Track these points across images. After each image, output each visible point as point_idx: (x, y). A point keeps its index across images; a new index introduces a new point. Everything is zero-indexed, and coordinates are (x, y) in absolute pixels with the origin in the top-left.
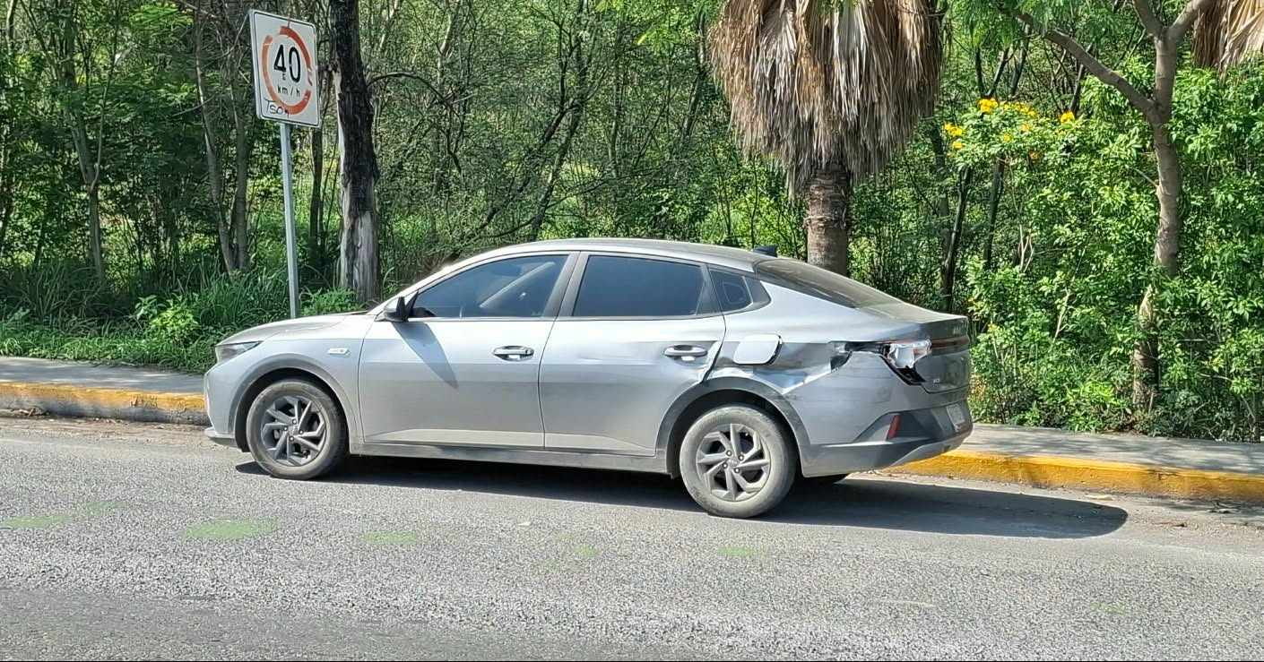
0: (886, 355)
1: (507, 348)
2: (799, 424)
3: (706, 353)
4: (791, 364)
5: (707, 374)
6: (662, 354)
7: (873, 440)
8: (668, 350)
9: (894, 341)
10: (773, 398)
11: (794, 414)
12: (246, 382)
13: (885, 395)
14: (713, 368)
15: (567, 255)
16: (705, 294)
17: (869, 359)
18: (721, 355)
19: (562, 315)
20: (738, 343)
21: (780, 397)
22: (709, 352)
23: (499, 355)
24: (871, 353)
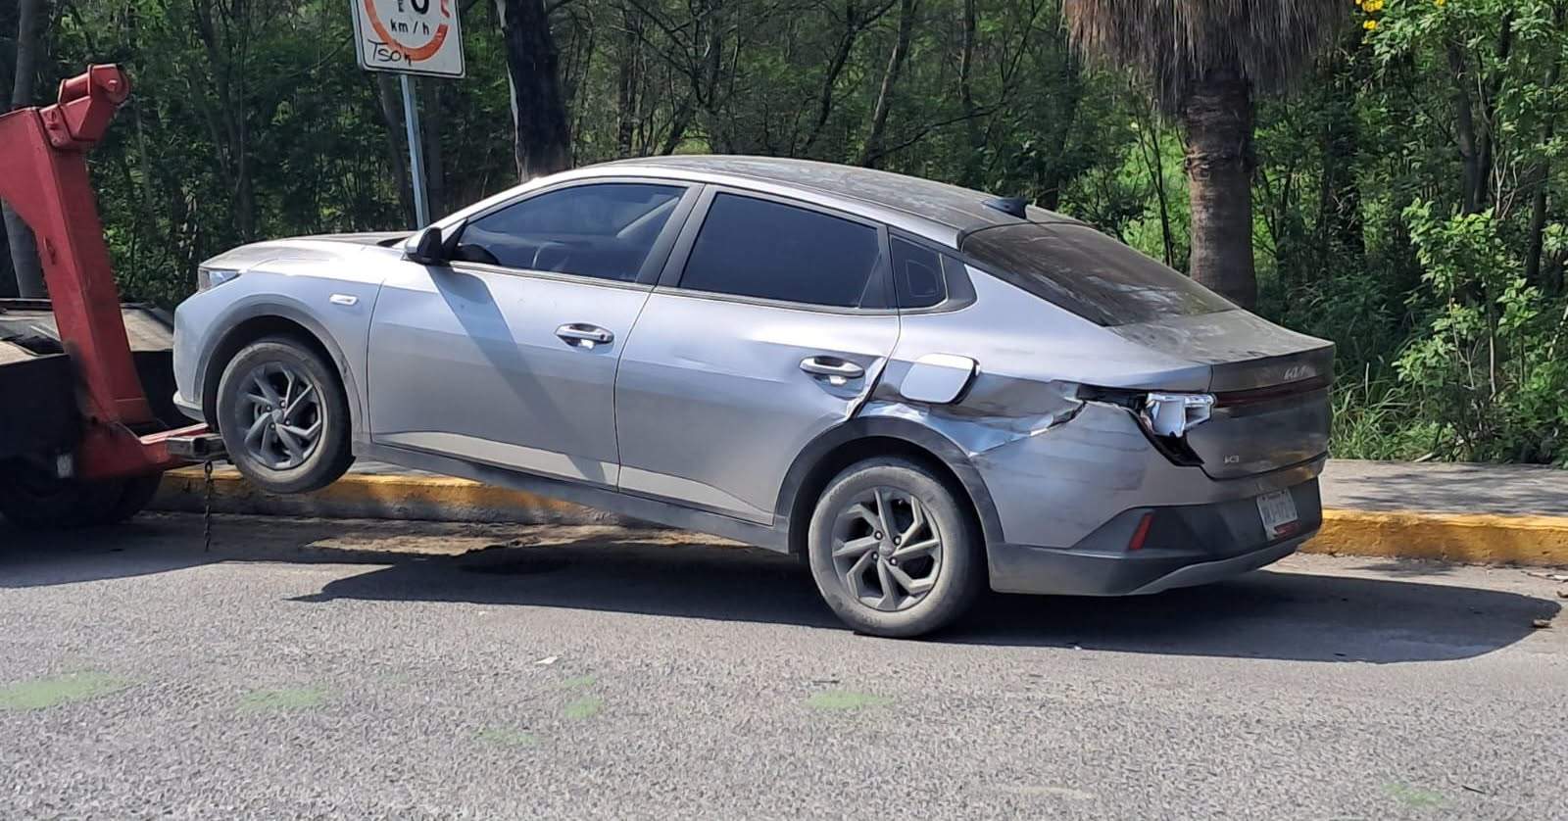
0: (1138, 412)
1: (578, 327)
2: (992, 508)
3: (863, 374)
4: (988, 408)
5: (859, 408)
6: (796, 367)
7: (1105, 549)
8: (806, 361)
9: (1153, 391)
10: (955, 461)
11: (983, 490)
12: (220, 328)
13: (1132, 479)
14: (869, 399)
15: (686, 188)
16: (878, 277)
17: (1112, 417)
18: (885, 380)
19: (662, 285)
20: (912, 364)
21: (966, 461)
22: (868, 373)
23: (563, 338)
24: (1117, 406)
